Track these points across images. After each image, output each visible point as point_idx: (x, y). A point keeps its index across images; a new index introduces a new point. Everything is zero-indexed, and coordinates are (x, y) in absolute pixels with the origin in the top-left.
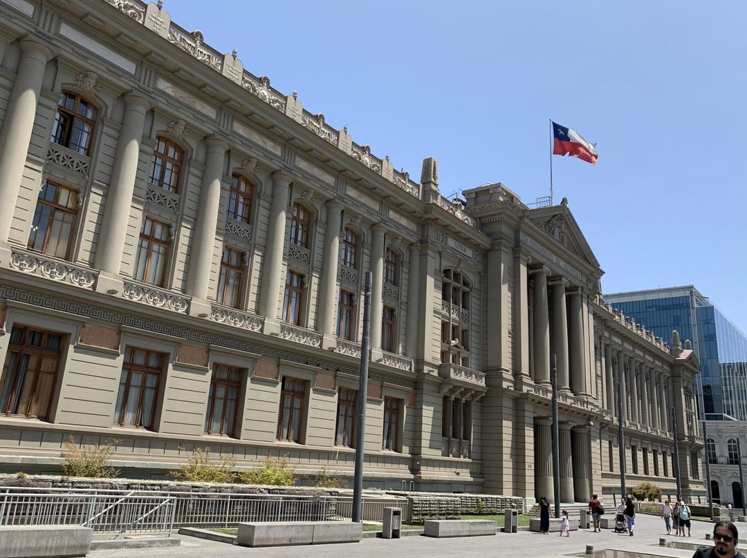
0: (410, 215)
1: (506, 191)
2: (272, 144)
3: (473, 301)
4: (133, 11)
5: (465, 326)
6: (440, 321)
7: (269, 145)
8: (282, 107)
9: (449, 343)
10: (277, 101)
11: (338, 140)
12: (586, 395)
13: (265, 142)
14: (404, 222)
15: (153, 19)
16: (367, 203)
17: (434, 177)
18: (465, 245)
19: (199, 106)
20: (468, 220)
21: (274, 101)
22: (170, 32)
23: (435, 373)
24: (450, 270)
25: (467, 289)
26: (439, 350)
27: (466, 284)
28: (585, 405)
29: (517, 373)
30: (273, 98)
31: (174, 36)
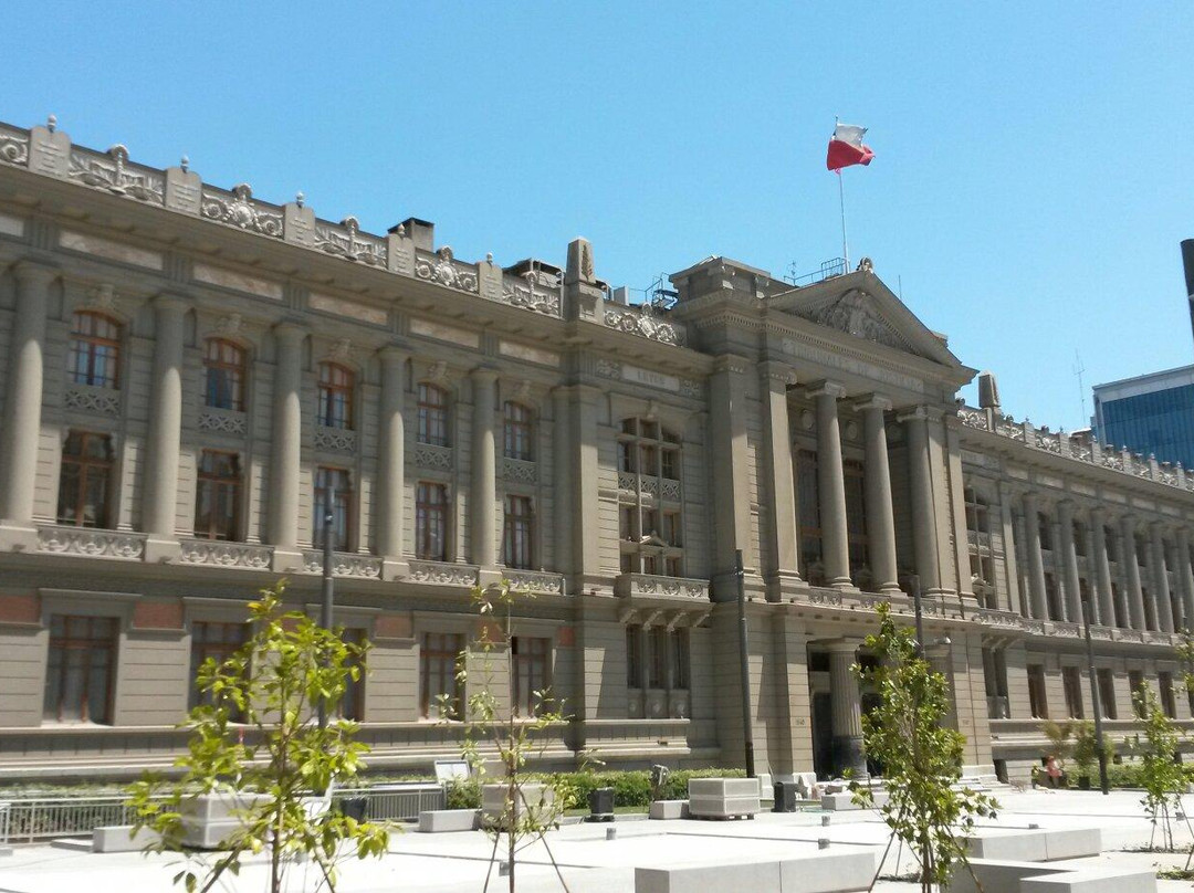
0: (542, 344)
1: (737, 270)
2: (264, 284)
3: (688, 462)
4: (10, 146)
5: (671, 506)
6: (616, 507)
7: (260, 288)
8: (278, 224)
9: (635, 539)
10: (267, 217)
11: (387, 252)
12: (941, 592)
13: (251, 285)
14: (532, 355)
15: (43, 149)
16: (454, 340)
17: (585, 273)
18: (663, 373)
19: (132, 256)
20: (667, 329)
21: (262, 220)
22: (72, 160)
23: (607, 592)
24: (635, 419)
25: (671, 446)
26: (617, 554)
27: (670, 437)
28: (939, 610)
29: (771, 573)
30: (261, 214)
31: (79, 164)
